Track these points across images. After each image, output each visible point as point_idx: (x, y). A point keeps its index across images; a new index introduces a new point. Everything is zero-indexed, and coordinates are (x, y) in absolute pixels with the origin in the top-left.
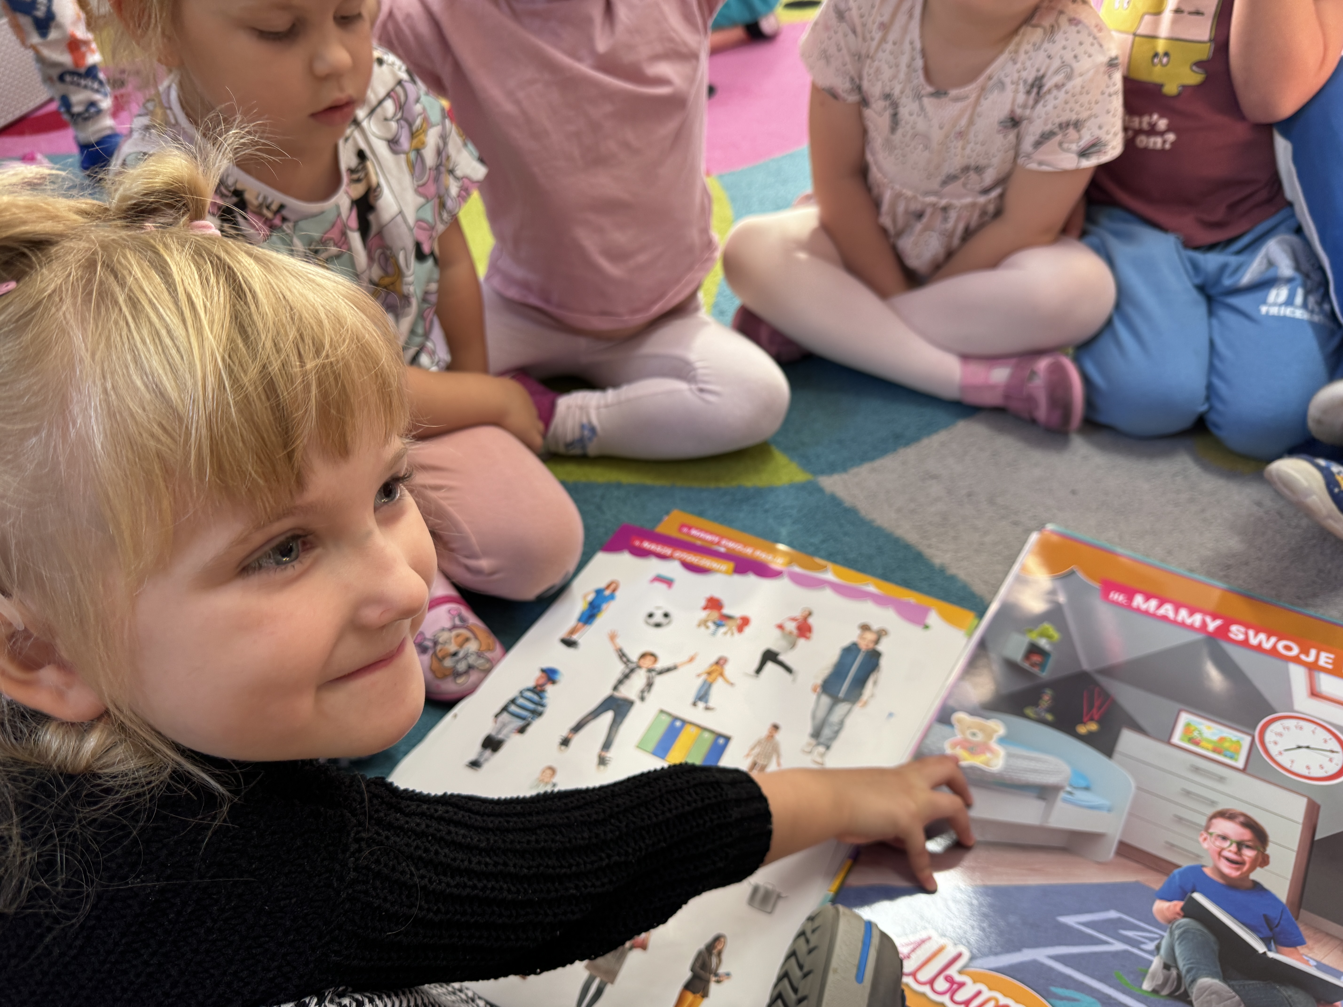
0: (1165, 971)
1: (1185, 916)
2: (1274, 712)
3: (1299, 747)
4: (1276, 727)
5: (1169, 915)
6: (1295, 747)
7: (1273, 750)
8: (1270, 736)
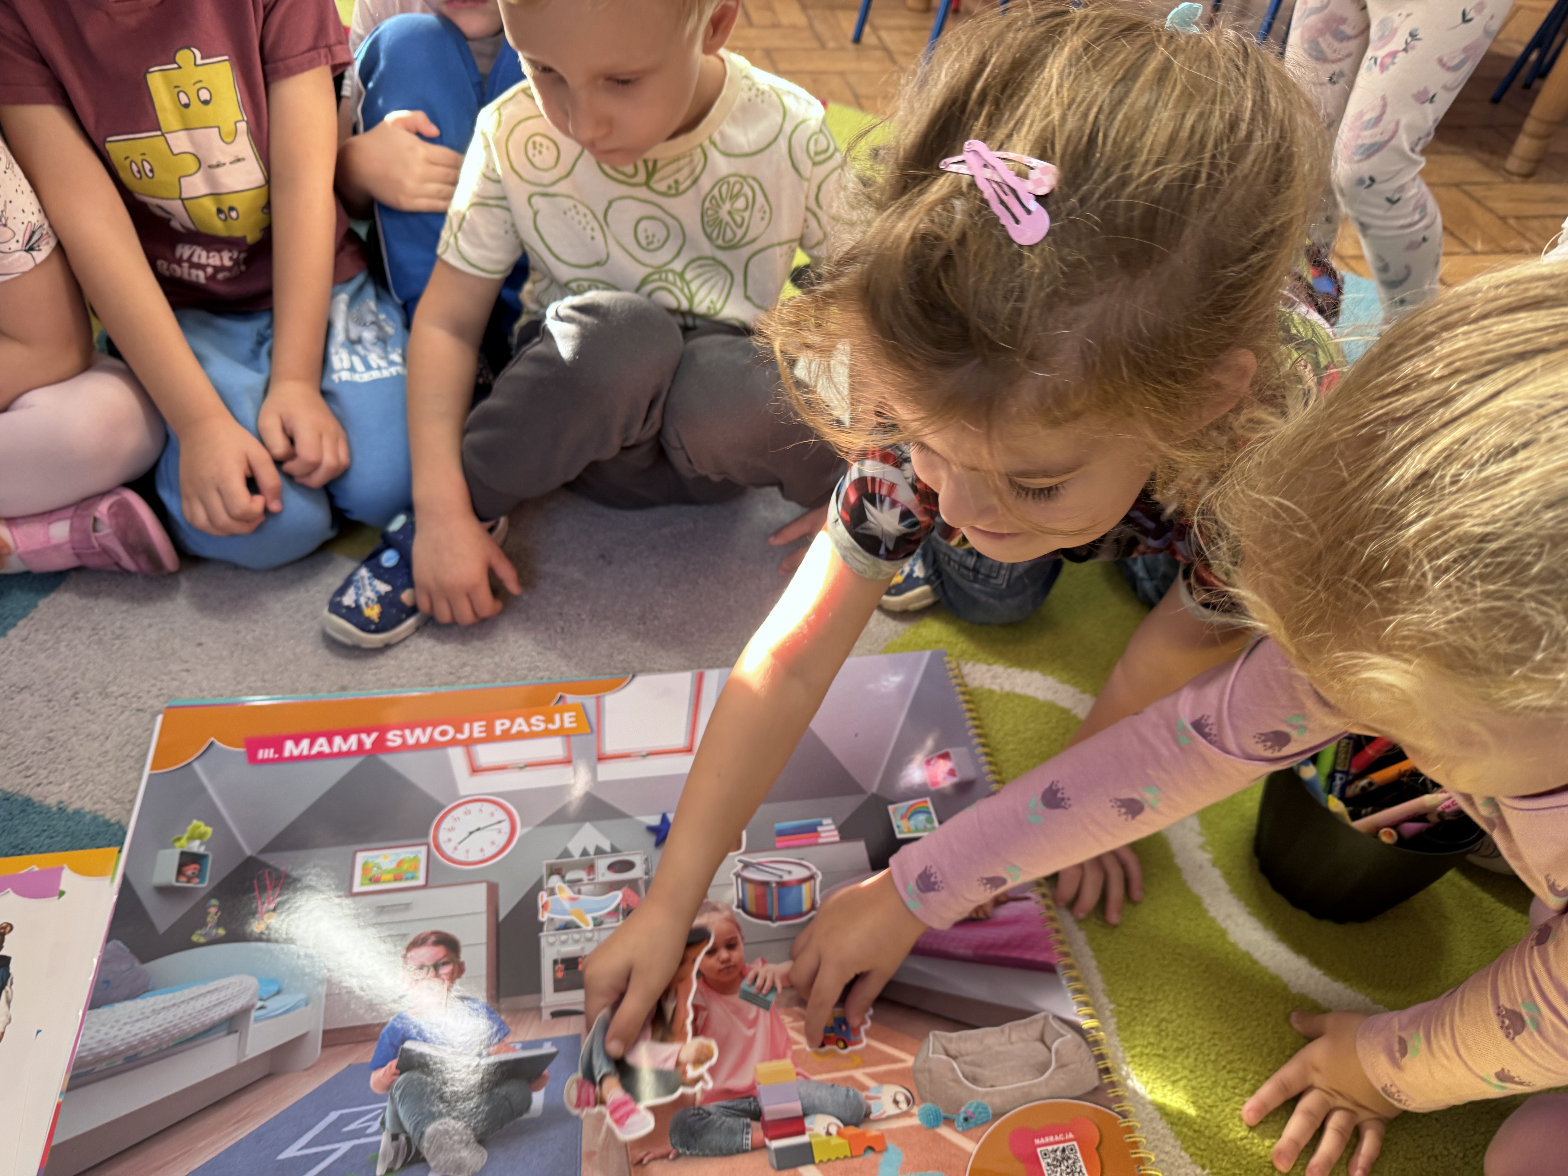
0: (395, 1143)
1: (401, 1074)
2: (442, 807)
3: (471, 833)
4: (447, 823)
5: (386, 1081)
6: (466, 834)
7: (448, 848)
8: (443, 836)
